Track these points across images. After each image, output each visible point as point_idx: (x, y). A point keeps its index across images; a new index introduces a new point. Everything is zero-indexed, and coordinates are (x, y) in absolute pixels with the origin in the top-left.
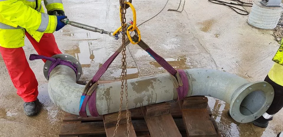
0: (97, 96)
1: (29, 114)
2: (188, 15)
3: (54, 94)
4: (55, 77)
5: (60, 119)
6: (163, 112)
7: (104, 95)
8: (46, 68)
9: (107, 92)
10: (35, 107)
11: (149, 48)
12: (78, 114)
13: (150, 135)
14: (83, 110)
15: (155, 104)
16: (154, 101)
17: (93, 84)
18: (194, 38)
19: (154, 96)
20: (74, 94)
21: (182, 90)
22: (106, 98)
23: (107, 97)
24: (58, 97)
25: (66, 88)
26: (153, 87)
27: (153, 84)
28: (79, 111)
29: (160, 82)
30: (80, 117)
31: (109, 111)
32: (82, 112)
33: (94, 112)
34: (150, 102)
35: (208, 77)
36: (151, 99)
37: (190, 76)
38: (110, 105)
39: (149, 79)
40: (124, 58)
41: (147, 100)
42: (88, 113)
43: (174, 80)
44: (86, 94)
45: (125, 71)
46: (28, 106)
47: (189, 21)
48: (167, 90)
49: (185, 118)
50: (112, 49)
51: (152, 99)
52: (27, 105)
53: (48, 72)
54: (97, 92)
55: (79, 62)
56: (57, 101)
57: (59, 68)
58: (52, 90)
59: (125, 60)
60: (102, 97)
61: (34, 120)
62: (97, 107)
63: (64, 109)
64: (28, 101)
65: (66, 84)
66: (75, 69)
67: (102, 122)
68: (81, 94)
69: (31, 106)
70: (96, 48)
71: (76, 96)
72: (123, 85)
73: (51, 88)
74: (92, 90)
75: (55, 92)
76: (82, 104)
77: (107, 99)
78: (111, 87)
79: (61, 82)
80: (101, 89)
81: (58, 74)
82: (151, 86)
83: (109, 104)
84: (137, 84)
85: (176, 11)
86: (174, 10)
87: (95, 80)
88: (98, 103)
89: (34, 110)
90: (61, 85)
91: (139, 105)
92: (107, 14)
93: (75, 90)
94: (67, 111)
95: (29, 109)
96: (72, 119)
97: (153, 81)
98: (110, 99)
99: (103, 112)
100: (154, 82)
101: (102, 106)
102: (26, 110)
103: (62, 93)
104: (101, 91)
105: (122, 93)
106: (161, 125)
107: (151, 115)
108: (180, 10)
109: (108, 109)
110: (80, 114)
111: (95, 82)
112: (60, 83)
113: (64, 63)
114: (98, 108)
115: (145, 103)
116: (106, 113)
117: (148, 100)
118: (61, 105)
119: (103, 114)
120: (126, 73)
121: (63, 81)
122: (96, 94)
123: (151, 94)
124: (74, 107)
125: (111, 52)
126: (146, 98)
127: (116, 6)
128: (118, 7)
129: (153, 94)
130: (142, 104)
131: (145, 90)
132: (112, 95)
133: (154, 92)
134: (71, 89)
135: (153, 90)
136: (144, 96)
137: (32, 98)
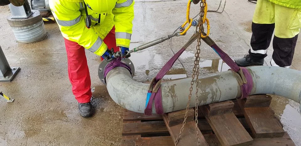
0: (163, 93)
1: (85, 115)
2: (229, 15)
3: (118, 92)
4: (116, 77)
6: (226, 110)
7: (169, 93)
8: (101, 69)
9: (172, 89)
11: (215, 44)
12: (143, 112)
13: (214, 133)
14: (149, 107)
15: (218, 102)
16: (217, 99)
17: (156, 82)
18: (240, 39)
19: (218, 93)
20: (139, 91)
21: (246, 87)
22: (171, 95)
24: (122, 95)
25: (130, 86)
26: (216, 84)
27: (217, 82)
28: (145, 109)
29: (224, 79)
30: (139, 117)
31: (173, 109)
32: (148, 110)
33: (160, 111)
34: (214, 100)
35: (273, 74)
36: (214, 98)
37: (254, 73)
38: (175, 102)
39: (212, 77)
40: (197, 53)
42: (154, 111)
43: (238, 77)
44: (152, 92)
46: (84, 107)
47: (231, 22)
48: (231, 88)
49: (249, 117)
50: (155, 51)
51: (216, 96)
52: (82, 106)
53: (102, 73)
54: (162, 89)
55: (132, 63)
56: (121, 99)
58: (114, 88)
59: (198, 55)
60: (168, 94)
61: (90, 121)
63: (128, 108)
64: (82, 102)
65: (129, 83)
66: (129, 68)
67: (162, 122)
68: (147, 92)
69: (86, 106)
71: (142, 94)
73: (113, 87)
74: (157, 87)
75: (118, 91)
76: (148, 101)
77: (172, 97)
78: (175, 85)
79: (123, 80)
80: (166, 86)
82: (214, 84)
83: (174, 102)
84: (200, 82)
85: (215, 12)
86: (213, 11)
87: (159, 78)
88: (164, 100)
89: (90, 110)
90: (124, 84)
91: (202, 103)
92: (144, 17)
94: (132, 109)
95: (85, 109)
96: (132, 118)
97: (216, 78)
98: (175, 96)
99: (168, 109)
100: (217, 80)
101: (167, 103)
102: (82, 111)
103: (127, 91)
104: (166, 88)
105: (191, 89)
106: (226, 124)
107: (214, 113)
108: (220, 10)
109: (173, 107)
110: (145, 112)
111: (158, 80)
112: (123, 81)
114: (164, 105)
115: (209, 101)
116: (171, 111)
117: (212, 98)
118: (125, 102)
119: (167, 112)
121: (124, 79)
122: (161, 91)
123: (215, 91)
124: (140, 105)
125: (155, 54)
126: (210, 95)
127: (152, 9)
128: (154, 9)
129: (217, 92)
130: (206, 102)
131: (209, 87)
132: (177, 92)
133: (218, 90)
134: (135, 87)
135: (217, 88)
136: (209, 93)
137: (87, 98)
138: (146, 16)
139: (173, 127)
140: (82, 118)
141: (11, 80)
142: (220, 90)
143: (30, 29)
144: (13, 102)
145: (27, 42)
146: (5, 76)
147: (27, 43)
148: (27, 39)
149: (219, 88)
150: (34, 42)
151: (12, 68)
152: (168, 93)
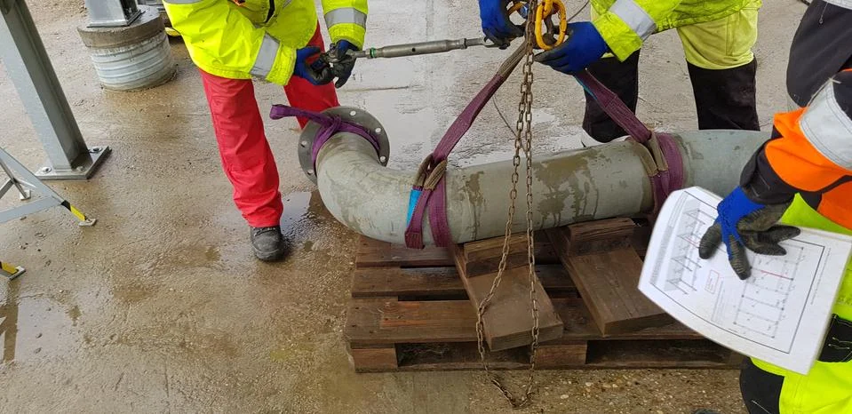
0: (449, 191)
1: (267, 254)
3: (341, 192)
4: (337, 157)
6: (614, 241)
7: (465, 191)
8: (304, 143)
9: (473, 183)
10: (279, 239)
12: (400, 238)
14: (416, 226)
15: (591, 220)
16: (589, 212)
17: (433, 167)
19: (591, 197)
20: (393, 187)
21: (666, 181)
22: (470, 196)
23: (473, 194)
24: (352, 197)
25: (370, 175)
26: (588, 173)
27: (589, 166)
28: (405, 229)
29: (607, 160)
30: (396, 257)
31: (475, 231)
32: (413, 234)
33: (442, 232)
34: (580, 213)
35: (737, 148)
36: (582, 204)
37: (687, 146)
38: (479, 215)
40: (526, 82)
41: (572, 207)
42: (428, 235)
43: (643, 155)
44: (422, 188)
46: (263, 237)
48: (624, 182)
51: (586, 203)
52: (258, 234)
53: (308, 154)
54: (448, 182)
55: (382, 129)
56: (350, 208)
57: (340, 139)
58: (333, 182)
59: (529, 88)
60: (461, 194)
61: (278, 270)
62: (450, 219)
63: (365, 229)
64: (261, 223)
65: (368, 170)
68: (410, 188)
69: (270, 235)
71: (398, 193)
73: (331, 180)
74: (435, 177)
75: (342, 188)
76: (412, 209)
77: (472, 200)
78: (482, 173)
79: (355, 164)
80: (457, 176)
81: (343, 150)
82: (581, 171)
83: (477, 213)
87: (440, 155)
88: (452, 208)
89: (277, 245)
90: (357, 171)
91: (551, 219)
93: (393, 179)
94: (373, 233)
97: (586, 158)
98: (480, 200)
99: (462, 232)
100: (590, 162)
101: (460, 215)
102: (259, 246)
103: (362, 188)
104: (457, 181)
105: (515, 178)
107: (583, 247)
109: (475, 225)
110: (406, 239)
111: (440, 160)
112: (354, 166)
113: (352, 128)
114: (452, 221)
115: (567, 215)
116: (470, 237)
117: (576, 207)
118: (359, 215)
119: (461, 240)
120: (529, 122)
121: (358, 162)
122: (445, 187)
123: (583, 190)
124: (393, 220)
126: (570, 200)
129: (587, 191)
130: (560, 218)
131: (567, 179)
132: (486, 190)
133: (591, 186)
134: (382, 179)
135: (588, 181)
136: (566, 194)
137: (271, 216)
138: (435, 20)
139: (477, 279)
140: (260, 263)
141: (89, 177)
142: (594, 187)
143: (134, 53)
144: (94, 225)
145: (126, 88)
146: (74, 166)
147: (127, 91)
148: (126, 80)
149: (592, 182)
150: (144, 87)
151: (90, 148)
152: (461, 192)
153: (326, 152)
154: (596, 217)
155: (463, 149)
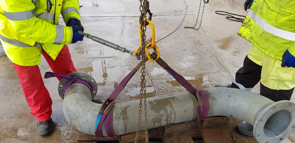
0: (114, 115)
1: (43, 133)
2: (205, 32)
3: (69, 113)
4: (71, 96)
5: (74, 140)
6: (183, 133)
7: (121, 115)
8: (61, 86)
9: (124, 111)
10: (48, 126)
11: (168, 66)
12: (94, 134)
14: (99, 130)
16: (172, 122)
17: (109, 103)
18: (212, 56)
19: (173, 116)
20: (90, 112)
21: (202, 110)
22: (123, 117)
23: (124, 116)
24: (73, 116)
25: (82, 106)
26: (171, 106)
27: (172, 103)
28: (95, 131)
29: (179, 101)
30: (95, 138)
31: (125, 131)
32: (99, 132)
33: (111, 132)
34: (169, 122)
35: (229, 96)
36: (169, 120)
37: (210, 95)
38: (127, 124)
39: (167, 98)
40: (143, 76)
41: (165, 120)
42: (105, 133)
43: (193, 99)
44: (102, 113)
45: (145, 89)
46: (42, 126)
47: (206, 38)
48: (186, 110)
49: (206, 140)
50: (127, 67)
51: (171, 119)
52: (40, 124)
53: (63, 90)
54: (114, 111)
55: (94, 80)
56: (73, 120)
57: (74, 87)
60: (119, 116)
61: (47, 140)
62: (113, 127)
63: (79, 129)
64: (41, 120)
65: (82, 103)
66: (91, 87)
68: (98, 113)
69: (44, 125)
70: (111, 66)
71: (92, 115)
72: (141, 104)
73: (67, 107)
74: (108, 109)
75: (70, 111)
76: (98, 123)
77: (124, 119)
78: (128, 106)
79: (77, 100)
80: (118, 108)
81: (74, 92)
82: (169, 106)
84: (154, 103)
85: (193, 28)
86: (190, 28)
88: (115, 122)
89: (47, 129)
90: (77, 104)
91: (157, 125)
92: (122, 32)
93: (91, 109)
94: (83, 131)
95: (42, 128)
96: (87, 139)
97: (171, 100)
98: (127, 119)
99: (120, 132)
100: (173, 101)
101: (118, 126)
102: (40, 130)
103: (78, 112)
104: (118, 110)
105: (140, 112)
107: (170, 135)
108: (197, 27)
109: (125, 129)
110: (96, 134)
111: (111, 101)
112: (76, 101)
113: (79, 81)
114: (115, 128)
115: (164, 123)
116: (123, 133)
117: (167, 120)
118: (76, 124)
119: (120, 134)
120: (145, 91)
121: (79, 99)
122: (113, 113)
123: (170, 113)
124: (90, 127)
125: (126, 69)
126: (164, 117)
127: (131, 23)
128: (133, 24)
129: (171, 114)
130: (160, 124)
131: (163, 109)
132: (129, 114)
133: (173, 112)
134: (87, 108)
135: (172, 110)
136: (163, 115)
137: (46, 116)
138: (124, 30)
140: (40, 136)
142: (174, 112)
149: (173, 110)
152: (119, 115)
153: (68, 92)
154: (175, 123)
155: (130, 84)
